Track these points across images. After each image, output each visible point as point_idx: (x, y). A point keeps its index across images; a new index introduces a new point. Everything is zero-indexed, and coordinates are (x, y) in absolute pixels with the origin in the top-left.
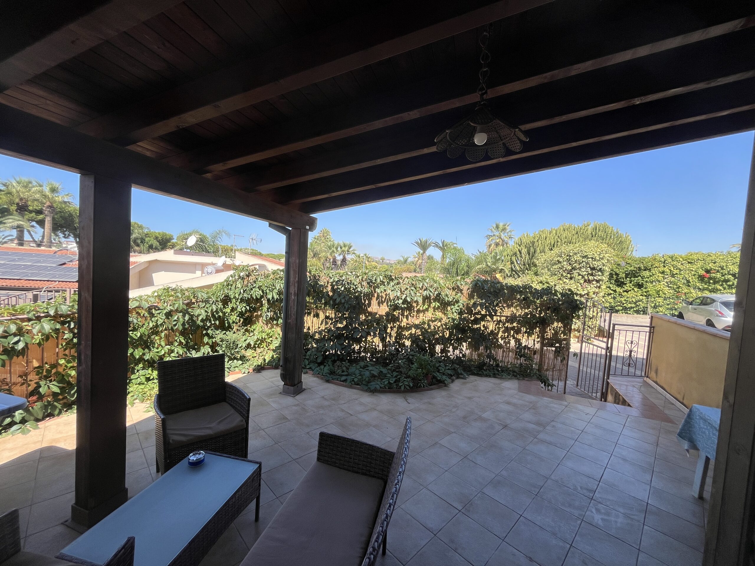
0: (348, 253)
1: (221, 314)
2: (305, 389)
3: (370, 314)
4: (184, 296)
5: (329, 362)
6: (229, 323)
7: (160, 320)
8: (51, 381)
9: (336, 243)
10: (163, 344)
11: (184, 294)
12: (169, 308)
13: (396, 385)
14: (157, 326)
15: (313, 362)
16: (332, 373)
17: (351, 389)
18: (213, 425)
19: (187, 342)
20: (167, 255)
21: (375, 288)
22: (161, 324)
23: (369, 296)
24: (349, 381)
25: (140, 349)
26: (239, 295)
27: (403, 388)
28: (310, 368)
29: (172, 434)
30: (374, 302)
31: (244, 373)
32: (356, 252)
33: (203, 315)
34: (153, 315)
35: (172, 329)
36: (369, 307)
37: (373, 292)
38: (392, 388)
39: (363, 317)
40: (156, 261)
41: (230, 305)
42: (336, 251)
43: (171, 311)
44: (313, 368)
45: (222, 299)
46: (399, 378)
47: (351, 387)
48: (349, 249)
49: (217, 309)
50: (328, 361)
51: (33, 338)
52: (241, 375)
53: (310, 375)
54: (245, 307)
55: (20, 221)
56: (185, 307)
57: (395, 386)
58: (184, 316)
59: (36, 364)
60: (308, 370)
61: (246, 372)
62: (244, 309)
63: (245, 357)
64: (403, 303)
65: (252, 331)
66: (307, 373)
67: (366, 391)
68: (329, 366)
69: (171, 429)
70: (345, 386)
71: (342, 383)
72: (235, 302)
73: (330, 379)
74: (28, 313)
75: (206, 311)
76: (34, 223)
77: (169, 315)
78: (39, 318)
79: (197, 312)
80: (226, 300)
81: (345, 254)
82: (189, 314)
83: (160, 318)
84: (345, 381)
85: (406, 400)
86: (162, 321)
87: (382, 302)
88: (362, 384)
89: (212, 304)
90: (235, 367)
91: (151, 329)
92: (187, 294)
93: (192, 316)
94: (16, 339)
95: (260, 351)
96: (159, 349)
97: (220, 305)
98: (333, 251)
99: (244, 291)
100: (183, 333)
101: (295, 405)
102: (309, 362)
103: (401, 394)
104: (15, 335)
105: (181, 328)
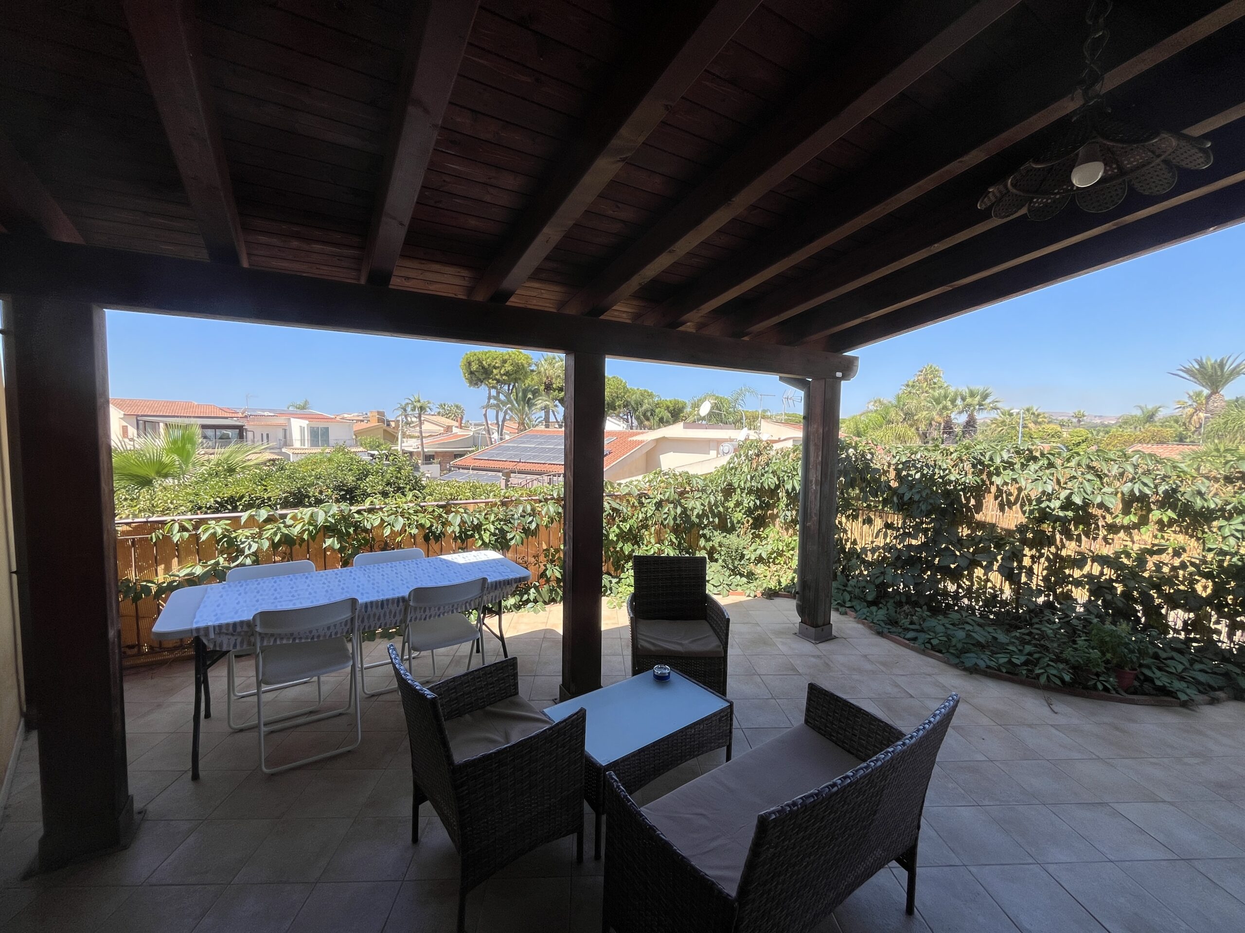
0: (979, 409)
1: (721, 509)
2: (835, 638)
3: (981, 525)
4: (677, 482)
5: (889, 604)
6: (732, 523)
7: (650, 511)
8: (555, 566)
9: (952, 390)
10: (653, 541)
11: (677, 479)
12: (659, 497)
13: (1028, 670)
14: (646, 519)
15: (859, 598)
16: (893, 622)
17: (922, 656)
18: (685, 642)
19: (680, 543)
20: (676, 431)
21: (990, 475)
22: (651, 516)
23: (979, 491)
24: (920, 641)
25: (629, 544)
26: (745, 483)
27: (1043, 680)
28: (852, 607)
29: (642, 639)
30: (990, 503)
31: (749, 596)
32: (999, 405)
33: (698, 510)
34: (643, 504)
35: (662, 523)
36: (978, 513)
37: (988, 483)
38: (1017, 675)
39: (964, 532)
40: (664, 439)
41: (735, 497)
42: (951, 407)
43: (661, 501)
44: (858, 608)
45: (724, 488)
46: (1038, 659)
47: (923, 652)
48: (984, 400)
49: (716, 501)
50: (887, 602)
51: (542, 520)
52: (744, 598)
53: (851, 619)
54: (754, 501)
55: (546, 401)
56: (677, 497)
57: (1024, 672)
58: (675, 508)
59: (545, 547)
60: (848, 610)
61: (752, 595)
62: (752, 504)
63: (753, 574)
64: (1063, 508)
65: (765, 538)
66: (846, 613)
67: (956, 666)
68: (888, 610)
69: (643, 635)
70: (912, 649)
71: (908, 642)
72: (740, 492)
73: (886, 631)
74: (539, 494)
75: (702, 504)
76: (557, 402)
77: (659, 505)
78: (546, 500)
79: (690, 504)
80: (729, 491)
81: (972, 411)
82: (682, 506)
83: (650, 509)
84: (915, 639)
85: (1050, 705)
86: (652, 513)
87: (1010, 505)
88: (948, 652)
89: (710, 494)
90: (737, 585)
91: (641, 521)
92: (680, 480)
93: (685, 510)
94: (531, 519)
95: (775, 569)
96: (649, 548)
97: (720, 497)
98: (945, 408)
99: (752, 478)
100: (676, 530)
101: (813, 656)
102: (851, 597)
103: (1040, 692)
104: (530, 515)
105: (672, 523)
